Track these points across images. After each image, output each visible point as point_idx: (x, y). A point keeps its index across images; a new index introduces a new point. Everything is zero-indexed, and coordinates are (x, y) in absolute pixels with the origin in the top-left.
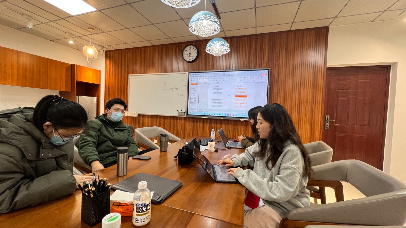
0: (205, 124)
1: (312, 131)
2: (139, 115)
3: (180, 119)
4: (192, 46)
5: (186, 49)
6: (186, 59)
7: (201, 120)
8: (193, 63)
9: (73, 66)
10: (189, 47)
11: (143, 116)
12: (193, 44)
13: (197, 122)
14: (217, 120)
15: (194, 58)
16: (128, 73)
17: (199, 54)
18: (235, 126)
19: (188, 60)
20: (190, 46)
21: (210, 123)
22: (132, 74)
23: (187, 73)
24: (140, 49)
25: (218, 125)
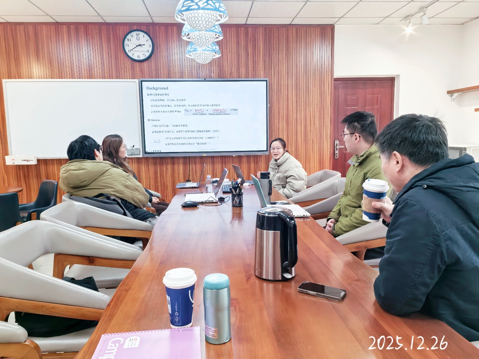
0: (176, 167)
1: (322, 162)
2: (38, 161)
4: (139, 32)
5: (129, 37)
6: (130, 54)
7: (169, 161)
8: (145, 63)
10: (134, 34)
12: (143, 29)
13: (161, 164)
14: (195, 157)
15: (147, 54)
17: (156, 47)
18: (224, 165)
19: (135, 57)
20: (137, 32)
21: (185, 164)
22: (11, 78)
23: (137, 81)
24: (23, 26)
25: (198, 166)
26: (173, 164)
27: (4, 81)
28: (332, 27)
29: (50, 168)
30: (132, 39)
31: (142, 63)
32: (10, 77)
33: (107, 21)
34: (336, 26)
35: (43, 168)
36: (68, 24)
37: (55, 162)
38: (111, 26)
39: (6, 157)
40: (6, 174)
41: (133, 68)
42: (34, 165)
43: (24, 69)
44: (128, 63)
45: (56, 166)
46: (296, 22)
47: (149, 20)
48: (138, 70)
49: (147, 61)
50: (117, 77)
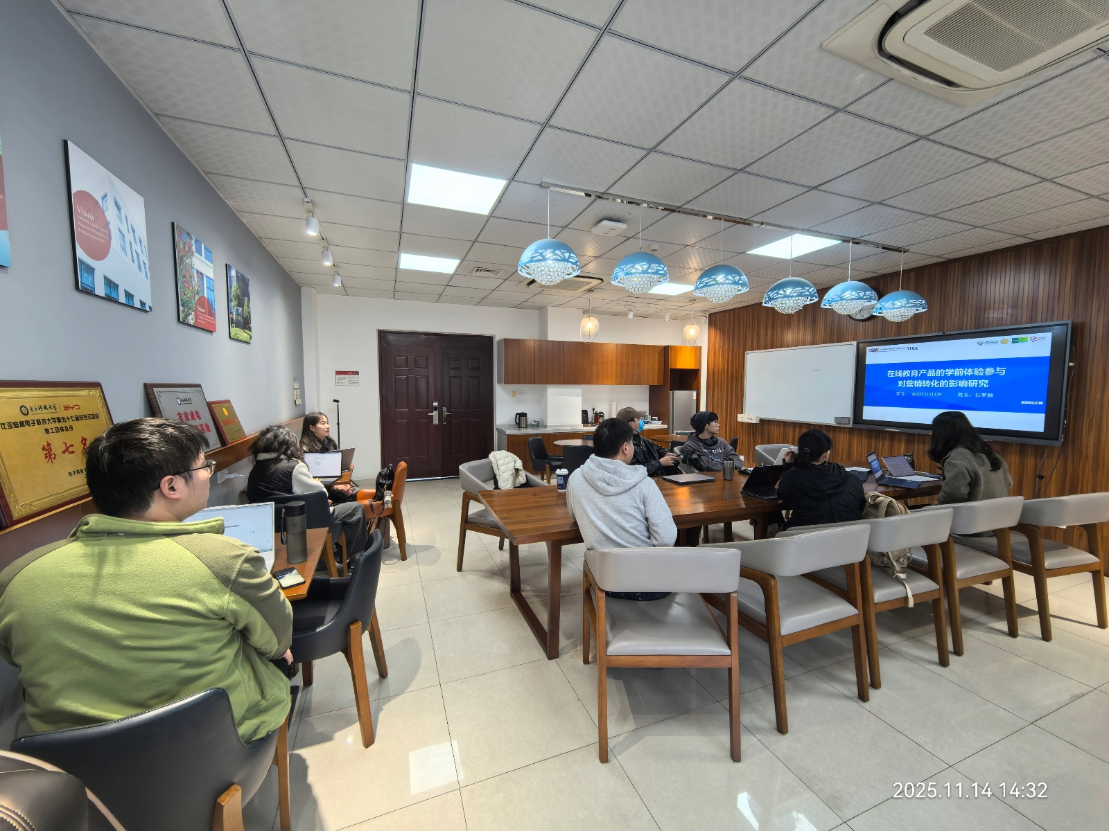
0: (896, 444)
2: (762, 421)
3: (840, 432)
8: (870, 321)
9: (666, 350)
11: (769, 422)
16: (745, 350)
19: (859, 317)
21: (908, 442)
23: (855, 343)
27: (746, 353)
29: (770, 427)
35: (766, 427)
39: (739, 415)
42: (758, 424)
50: (839, 341)
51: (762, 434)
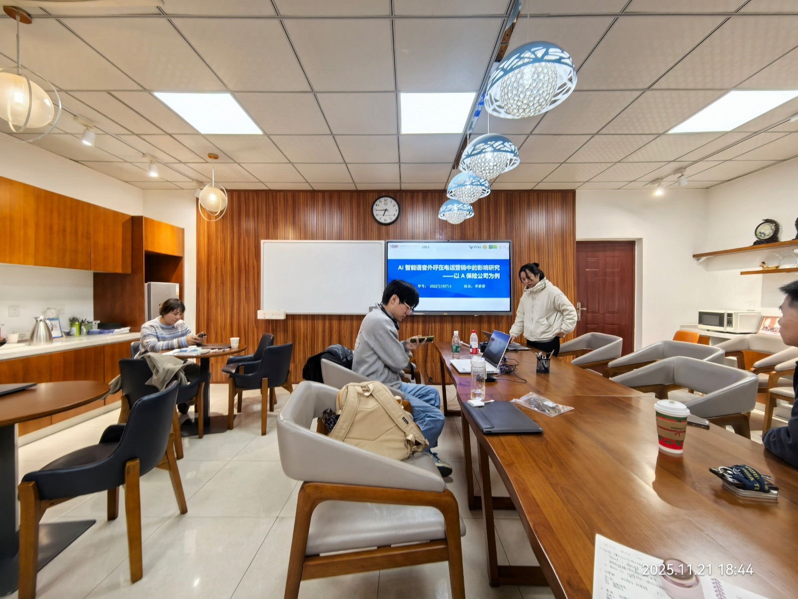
0: (415, 325)
2: (289, 316)
4: (387, 198)
5: (378, 202)
6: (378, 218)
8: (391, 226)
9: (136, 222)
10: (382, 199)
12: (390, 195)
14: (435, 316)
15: (394, 218)
16: (259, 237)
17: (401, 212)
19: (382, 221)
20: (385, 198)
21: (424, 322)
22: (269, 239)
23: (383, 242)
24: (283, 194)
25: (438, 325)
26: (413, 322)
27: (262, 241)
28: (573, 193)
29: (297, 322)
30: (380, 204)
31: (388, 226)
32: (267, 238)
33: (359, 189)
34: (577, 191)
35: (290, 322)
36: (323, 192)
37: (302, 318)
38: (361, 194)
39: (258, 312)
40: (257, 327)
41: (379, 231)
42: (282, 320)
43: (281, 231)
44: (375, 226)
45: (302, 321)
46: (538, 188)
47: (397, 187)
48: (384, 232)
49: (393, 225)
50: (365, 239)
51: (285, 331)
